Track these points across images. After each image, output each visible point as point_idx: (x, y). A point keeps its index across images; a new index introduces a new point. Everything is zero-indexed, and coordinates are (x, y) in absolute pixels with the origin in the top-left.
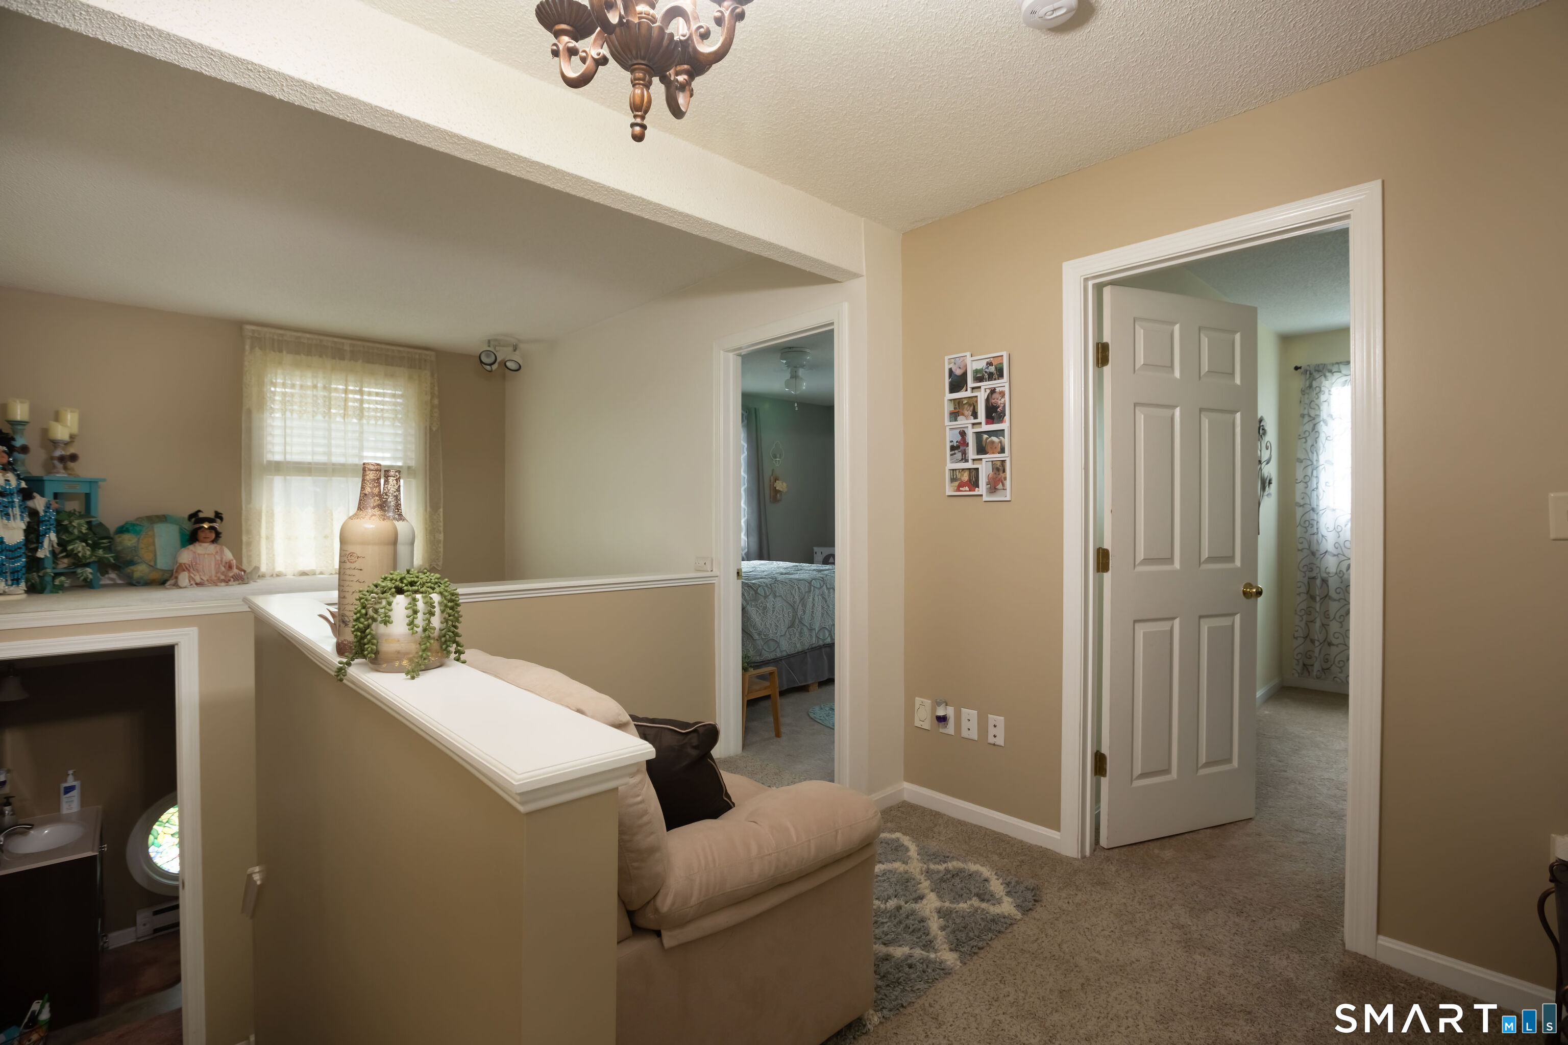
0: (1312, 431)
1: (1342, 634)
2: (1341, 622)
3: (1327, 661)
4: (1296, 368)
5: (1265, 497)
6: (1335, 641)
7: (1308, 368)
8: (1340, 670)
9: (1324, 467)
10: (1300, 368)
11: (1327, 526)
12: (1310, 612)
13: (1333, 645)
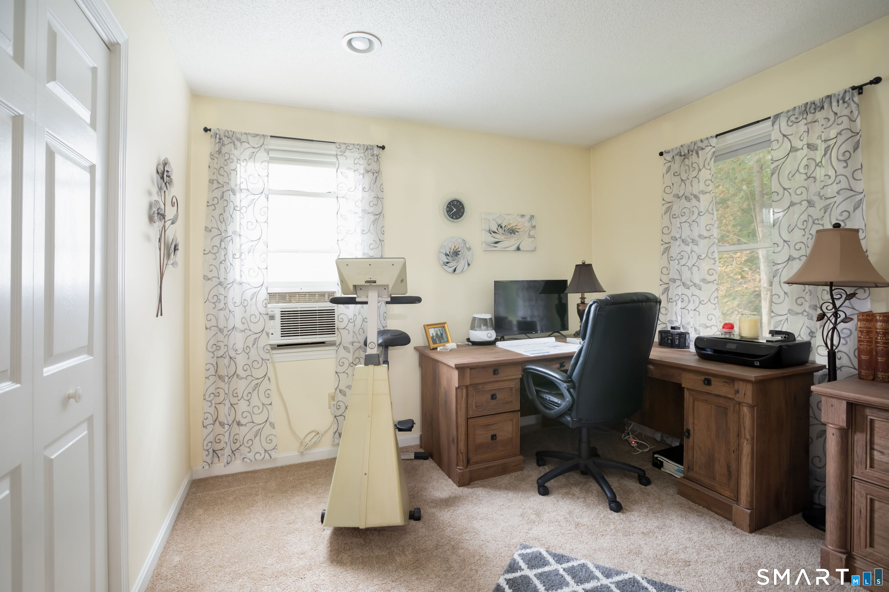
0: (221, 199)
1: (249, 412)
2: (248, 400)
3: (235, 442)
4: (206, 130)
5: (170, 267)
6: (243, 421)
7: (218, 132)
8: (249, 450)
9: (232, 239)
10: (210, 130)
11: (235, 300)
12: (218, 393)
13: (242, 425)
